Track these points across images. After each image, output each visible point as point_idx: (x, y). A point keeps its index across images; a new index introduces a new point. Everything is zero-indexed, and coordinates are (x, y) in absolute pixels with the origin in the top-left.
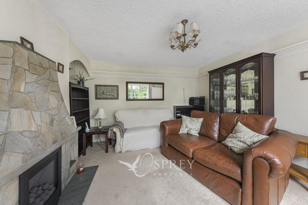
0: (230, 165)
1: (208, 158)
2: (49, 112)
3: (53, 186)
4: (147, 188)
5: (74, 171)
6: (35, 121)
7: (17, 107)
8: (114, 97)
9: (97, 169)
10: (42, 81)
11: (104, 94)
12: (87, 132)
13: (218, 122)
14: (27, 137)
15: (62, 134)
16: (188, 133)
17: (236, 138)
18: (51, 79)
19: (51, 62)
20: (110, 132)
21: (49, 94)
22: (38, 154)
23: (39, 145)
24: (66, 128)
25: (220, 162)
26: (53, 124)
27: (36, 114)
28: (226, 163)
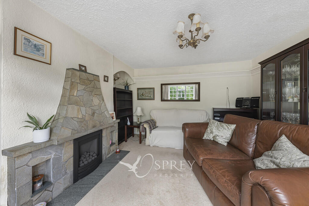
0: (232, 185)
1: (212, 171)
2: (92, 108)
3: (96, 155)
4: (152, 180)
5: (114, 150)
6: (81, 112)
7: (71, 104)
8: (151, 98)
9: (127, 154)
10: (89, 89)
11: (143, 96)
12: (128, 125)
13: (256, 132)
14: (75, 121)
15: (100, 122)
16: (214, 140)
17: (272, 157)
18: (95, 87)
19: (95, 76)
20: (141, 127)
21: (93, 96)
22: (82, 132)
23: (83, 127)
24: (104, 119)
25: (222, 179)
26: (94, 115)
27: (83, 109)
28: (228, 182)
